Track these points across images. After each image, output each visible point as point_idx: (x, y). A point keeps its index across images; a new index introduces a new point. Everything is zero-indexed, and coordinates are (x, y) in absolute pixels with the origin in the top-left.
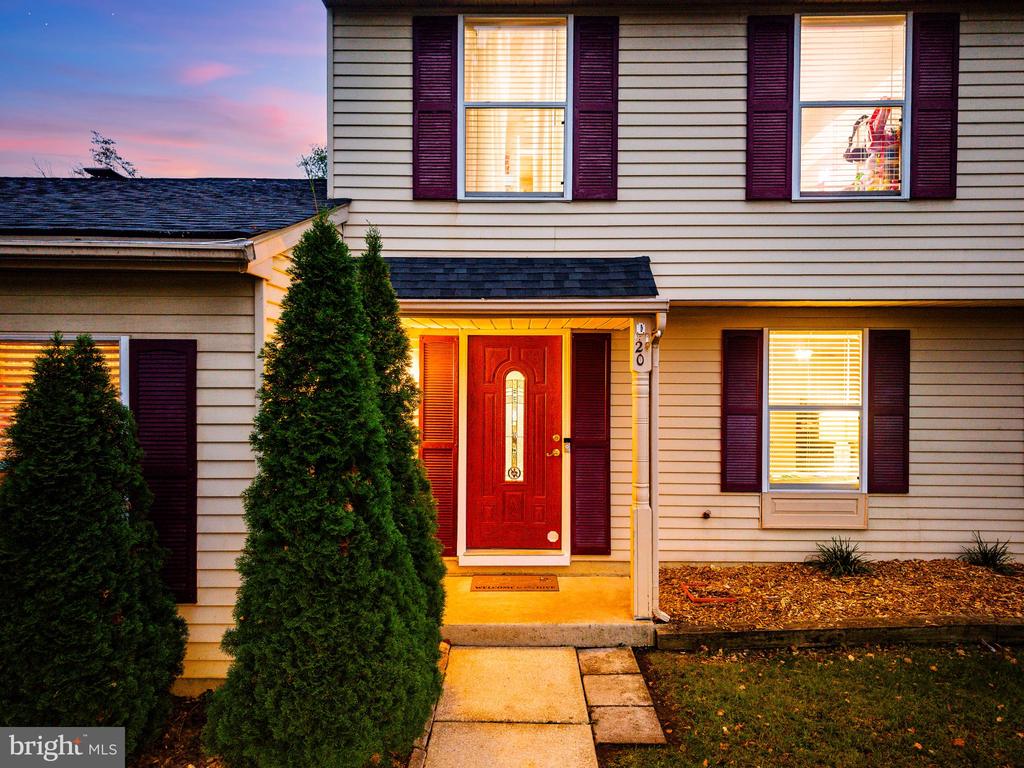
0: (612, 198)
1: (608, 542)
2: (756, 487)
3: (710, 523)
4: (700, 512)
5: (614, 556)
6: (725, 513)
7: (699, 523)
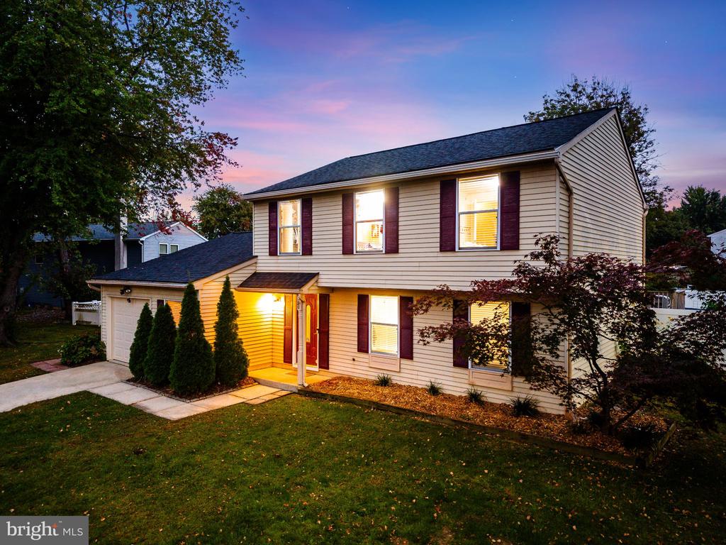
0: (311, 254)
1: (328, 365)
2: (367, 352)
3: (355, 363)
4: (351, 358)
5: (330, 370)
6: (359, 359)
7: (352, 362)
